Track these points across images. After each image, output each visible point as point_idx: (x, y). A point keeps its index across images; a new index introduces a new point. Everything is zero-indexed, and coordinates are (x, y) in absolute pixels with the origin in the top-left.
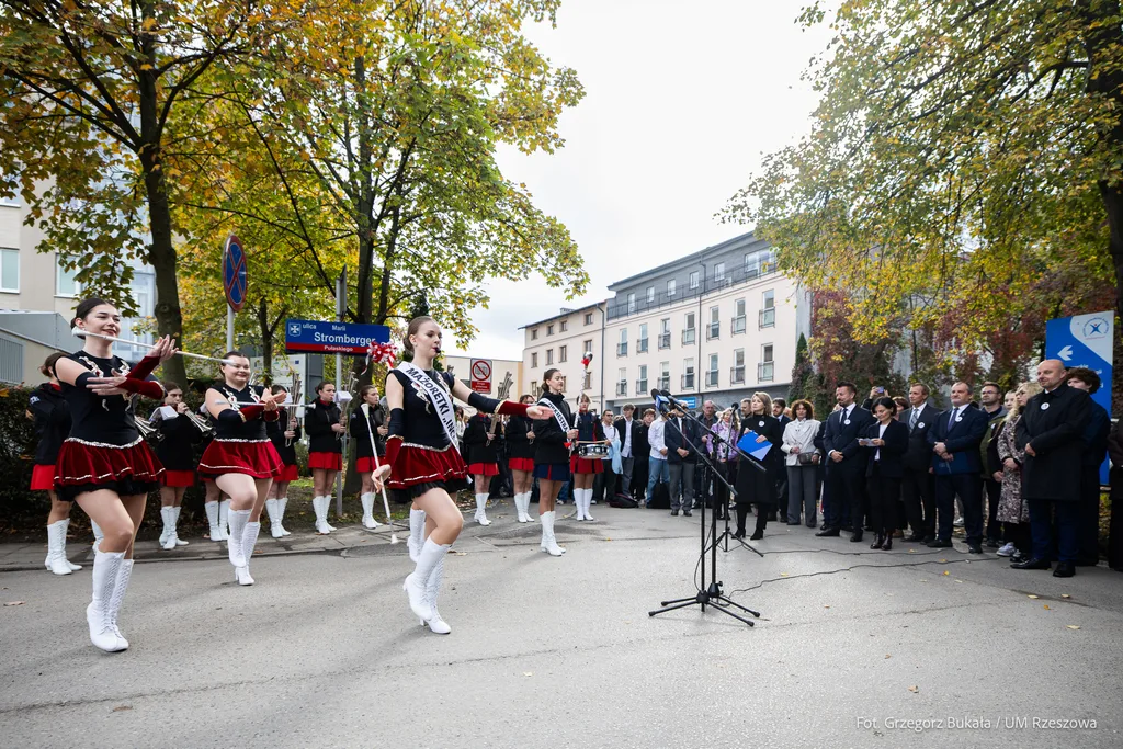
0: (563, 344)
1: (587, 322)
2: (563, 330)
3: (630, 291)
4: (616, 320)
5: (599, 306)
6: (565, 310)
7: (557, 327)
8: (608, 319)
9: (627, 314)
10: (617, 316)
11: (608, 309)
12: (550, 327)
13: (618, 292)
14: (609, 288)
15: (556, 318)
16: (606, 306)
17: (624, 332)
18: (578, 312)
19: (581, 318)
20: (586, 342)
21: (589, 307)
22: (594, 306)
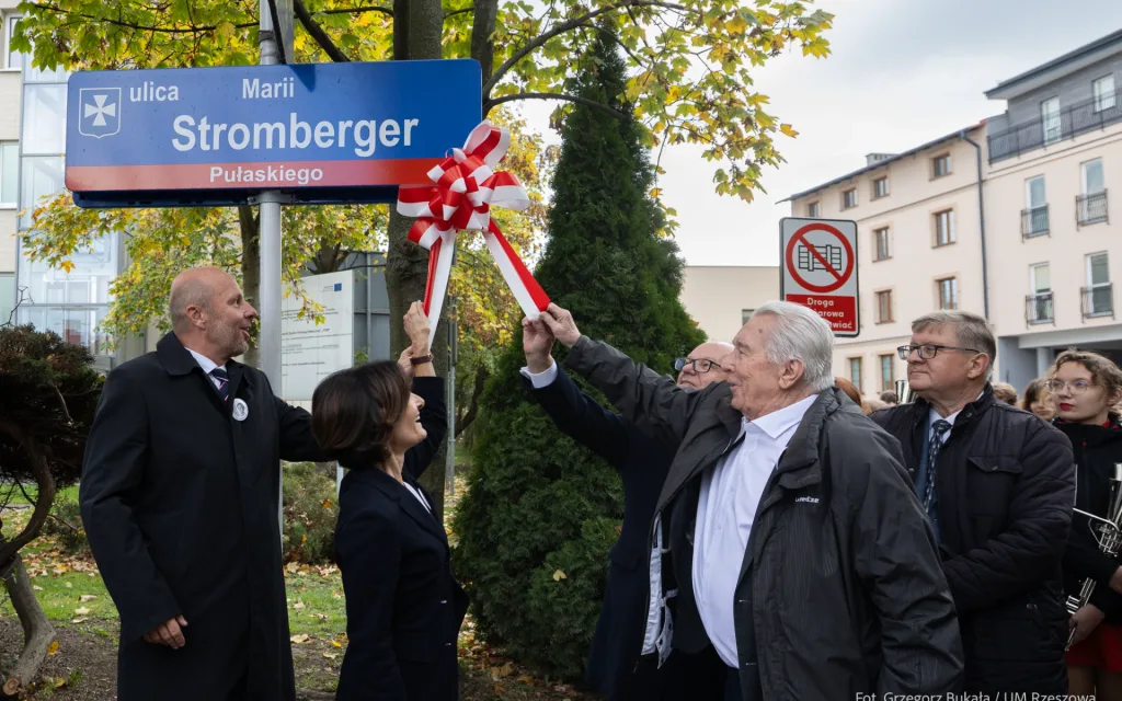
0: (879, 223)
1: (938, 171)
2: (877, 194)
3: (1046, 94)
4: (1014, 160)
5: (967, 135)
6: (876, 156)
7: (863, 192)
8: (991, 161)
9: (1041, 143)
10: (1017, 151)
11: (989, 140)
12: (846, 194)
13: (1012, 101)
14: (990, 94)
15: (860, 173)
16: (985, 133)
17: (1037, 185)
18: (912, 154)
19: (924, 166)
20: (938, 215)
21: (941, 142)
22: (955, 137)
